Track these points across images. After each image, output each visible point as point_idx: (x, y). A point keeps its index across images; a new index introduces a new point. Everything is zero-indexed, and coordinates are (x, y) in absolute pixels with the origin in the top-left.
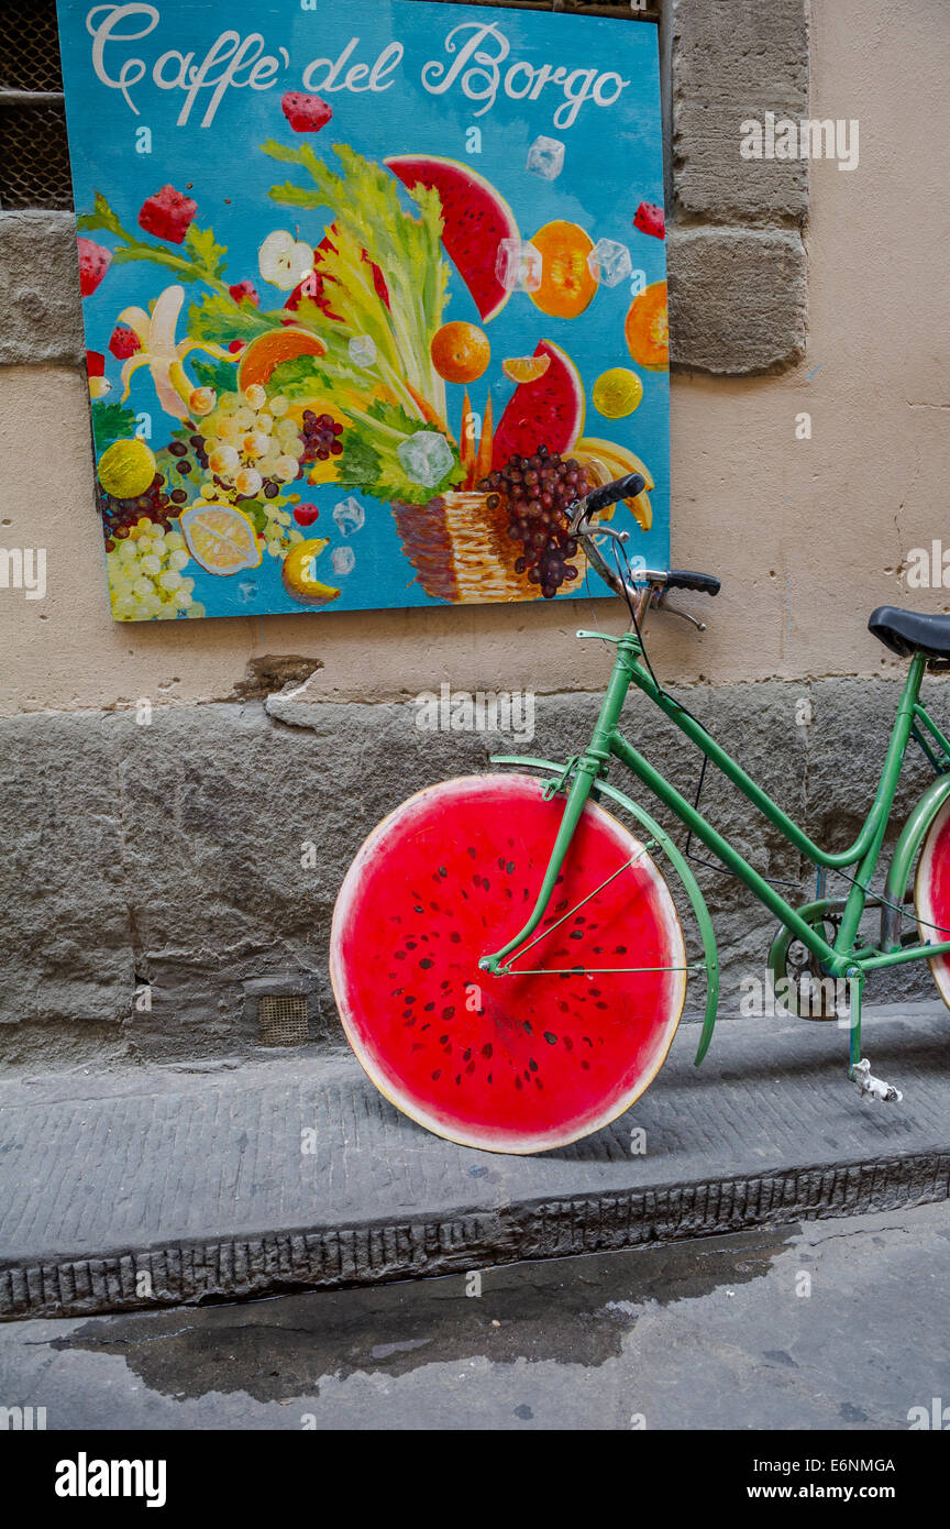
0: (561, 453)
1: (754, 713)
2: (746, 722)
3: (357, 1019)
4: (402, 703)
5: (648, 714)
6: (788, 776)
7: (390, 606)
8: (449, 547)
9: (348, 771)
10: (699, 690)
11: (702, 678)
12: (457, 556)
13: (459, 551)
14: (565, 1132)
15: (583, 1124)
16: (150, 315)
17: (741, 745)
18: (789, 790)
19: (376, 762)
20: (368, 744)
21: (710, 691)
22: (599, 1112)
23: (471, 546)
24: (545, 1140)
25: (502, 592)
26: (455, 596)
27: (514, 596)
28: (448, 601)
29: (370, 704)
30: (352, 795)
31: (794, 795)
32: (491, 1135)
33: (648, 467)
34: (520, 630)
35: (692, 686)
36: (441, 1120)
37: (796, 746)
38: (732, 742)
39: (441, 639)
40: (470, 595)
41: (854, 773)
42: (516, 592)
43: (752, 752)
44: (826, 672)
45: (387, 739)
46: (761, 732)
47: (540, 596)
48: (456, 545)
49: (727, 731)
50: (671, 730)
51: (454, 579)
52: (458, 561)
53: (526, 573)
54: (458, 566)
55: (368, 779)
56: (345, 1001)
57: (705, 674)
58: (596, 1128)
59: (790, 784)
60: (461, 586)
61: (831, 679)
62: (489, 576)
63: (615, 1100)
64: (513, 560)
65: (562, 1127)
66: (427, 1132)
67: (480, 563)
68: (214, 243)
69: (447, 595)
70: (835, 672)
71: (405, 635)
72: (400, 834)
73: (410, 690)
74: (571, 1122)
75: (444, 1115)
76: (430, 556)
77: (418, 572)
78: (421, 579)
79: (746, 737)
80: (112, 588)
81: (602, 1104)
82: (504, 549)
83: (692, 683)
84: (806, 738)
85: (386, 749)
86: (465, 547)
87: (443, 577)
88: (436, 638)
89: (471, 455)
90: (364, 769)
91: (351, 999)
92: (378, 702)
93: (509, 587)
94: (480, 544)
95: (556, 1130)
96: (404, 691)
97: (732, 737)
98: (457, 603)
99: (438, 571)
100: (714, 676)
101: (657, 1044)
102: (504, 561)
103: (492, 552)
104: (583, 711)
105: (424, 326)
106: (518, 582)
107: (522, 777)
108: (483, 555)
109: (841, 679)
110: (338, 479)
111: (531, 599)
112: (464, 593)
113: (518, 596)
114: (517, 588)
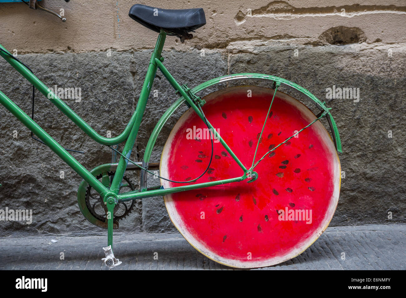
1: (100, 68)
2: (96, 73)
5: (38, 67)
6: (123, 103)
10: (67, 55)
11: (69, 48)
17: (94, 85)
18: (124, 110)
21: (74, 56)
31: (127, 113)
35: (63, 53)
37: (126, 87)
38: (88, 83)
41: (162, 102)
43: (101, 89)
44: (142, 46)
46: (105, 78)
49: (85, 77)
50: (52, 76)
57: (71, 46)
59: (124, 107)
61: (146, 50)
70: (147, 46)
79: (96, 81)
83: (63, 51)
84: (132, 82)
97: (88, 81)
100: (76, 47)
109: (151, 50)
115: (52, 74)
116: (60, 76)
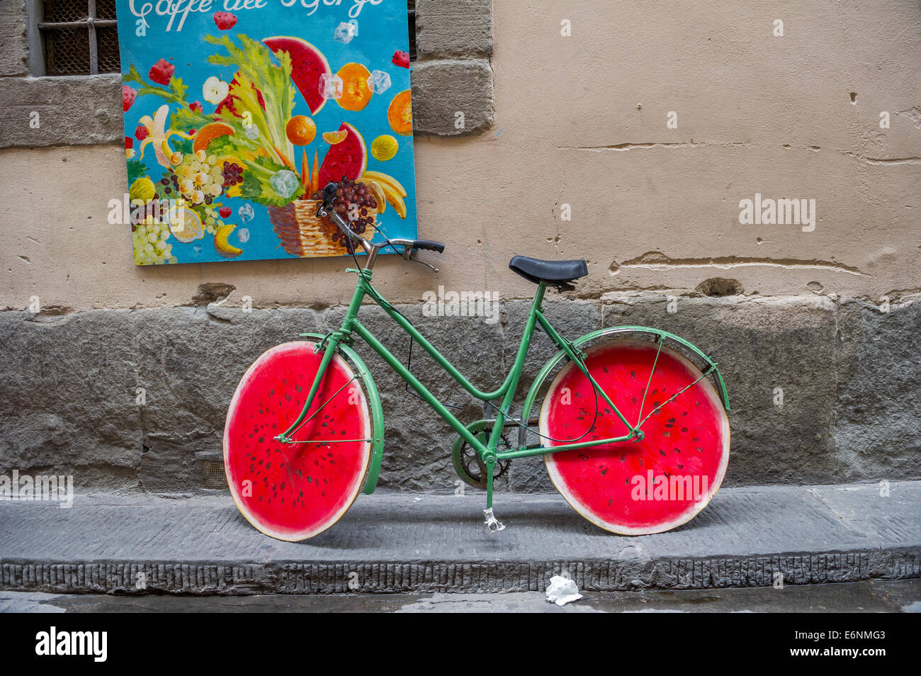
0: (355, 179)
1: (470, 319)
2: (465, 324)
3: (232, 469)
4: (276, 309)
6: (492, 355)
7: (268, 258)
8: (297, 228)
9: (247, 343)
12: (302, 233)
13: (303, 230)
14: (312, 530)
15: (320, 525)
16: (153, 119)
17: (463, 336)
18: (493, 362)
19: (262, 339)
20: (257, 329)
22: (327, 520)
23: (309, 227)
24: (303, 534)
25: (326, 251)
26: (301, 253)
27: (332, 253)
28: (298, 256)
29: (259, 309)
30: (249, 356)
31: (496, 366)
32: (281, 531)
33: (402, 185)
34: (337, 271)
36: (261, 522)
37: (496, 338)
38: (458, 334)
39: (295, 276)
40: (309, 253)
41: (533, 354)
42: (333, 252)
43: (470, 341)
44: (513, 297)
45: (267, 327)
46: (475, 329)
47: (346, 254)
48: (301, 227)
49: (454, 328)
50: (422, 327)
51: (300, 245)
52: (303, 235)
53: (338, 241)
54: (302, 238)
55: (257, 347)
56: (228, 460)
58: (325, 528)
59: (494, 359)
60: (304, 248)
61: (517, 300)
62: (318, 243)
63: (335, 513)
64: (331, 234)
65: (311, 527)
66: (255, 529)
67: (314, 236)
68: (182, 84)
69: (298, 253)
70: (518, 297)
71: (277, 273)
72: (257, 373)
73: (280, 302)
74: (315, 525)
75: (262, 519)
76: (287, 233)
77: (281, 241)
78: (283, 245)
79: (466, 332)
80: (135, 249)
81: (329, 515)
82: (326, 229)
84: (502, 333)
85: (267, 332)
86: (306, 228)
87: (295, 243)
88: (292, 275)
89: (307, 181)
90: (255, 342)
91: (230, 458)
92: (263, 308)
93: (329, 249)
94: (314, 227)
95: (308, 529)
96: (277, 303)
97: (457, 332)
98: (302, 257)
99: (292, 240)
101: (355, 484)
102: (326, 235)
103: (320, 231)
104: (372, 315)
105: (282, 118)
106: (335, 246)
107: (309, 343)
108: (315, 232)
109: (523, 301)
110: (241, 195)
111: (341, 255)
112: (306, 251)
113: (334, 254)
114: (334, 249)
115: (422, 325)
116: (429, 327)
